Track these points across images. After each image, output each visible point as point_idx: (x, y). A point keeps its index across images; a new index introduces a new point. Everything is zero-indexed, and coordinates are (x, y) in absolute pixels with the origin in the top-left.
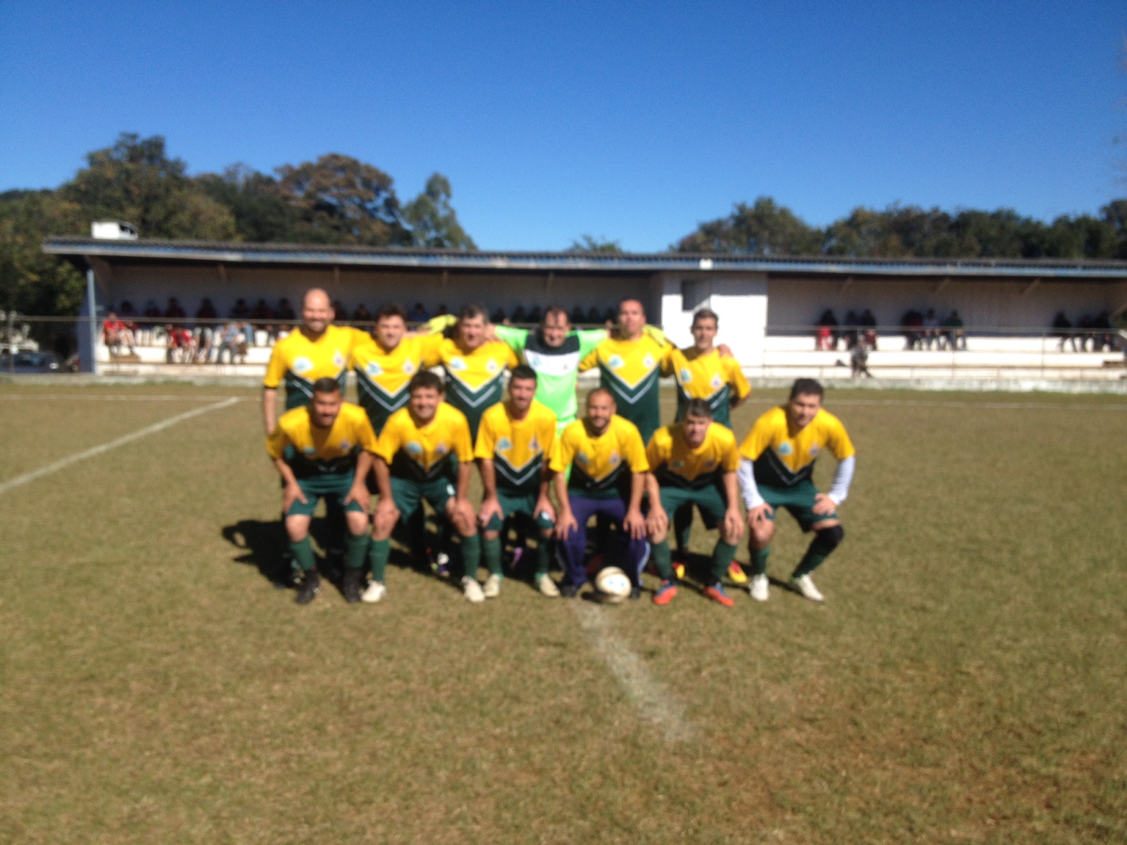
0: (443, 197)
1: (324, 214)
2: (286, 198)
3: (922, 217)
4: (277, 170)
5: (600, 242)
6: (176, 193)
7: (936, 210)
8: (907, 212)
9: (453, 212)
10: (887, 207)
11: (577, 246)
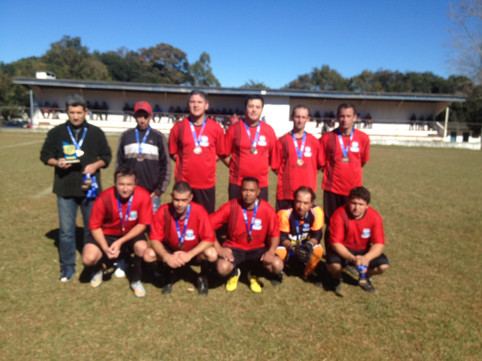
0: (207, 62)
1: (157, 69)
2: (142, 62)
3: (391, 75)
4: (139, 50)
5: (256, 83)
6: (85, 60)
7: (397, 72)
8: (386, 72)
9: (210, 69)
10: (378, 70)
11: (247, 84)
